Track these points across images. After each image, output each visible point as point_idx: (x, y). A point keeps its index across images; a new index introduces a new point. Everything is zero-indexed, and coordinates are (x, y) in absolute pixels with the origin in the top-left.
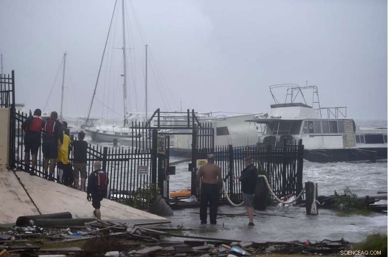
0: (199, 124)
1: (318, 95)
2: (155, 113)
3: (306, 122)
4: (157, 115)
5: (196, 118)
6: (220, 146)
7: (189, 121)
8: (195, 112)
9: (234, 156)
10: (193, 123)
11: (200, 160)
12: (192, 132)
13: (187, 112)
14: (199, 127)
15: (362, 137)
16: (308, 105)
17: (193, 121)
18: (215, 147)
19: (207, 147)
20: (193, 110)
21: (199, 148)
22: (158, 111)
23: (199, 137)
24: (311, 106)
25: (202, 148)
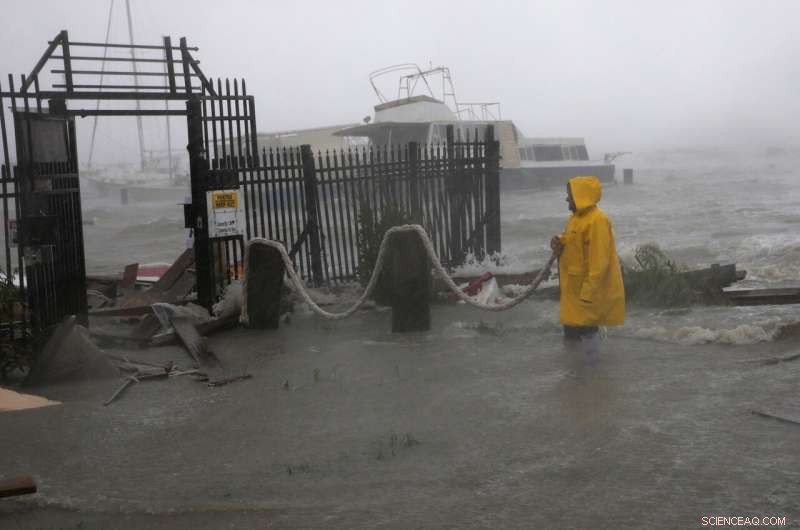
0: (207, 84)
1: (451, 83)
2: (53, 45)
3: (435, 126)
4: (59, 51)
5: (195, 65)
6: (274, 149)
7: (171, 74)
8: (189, 45)
9: (318, 175)
10: (188, 82)
11: (220, 192)
12: (184, 108)
13: (162, 44)
14: (207, 93)
15: (529, 150)
16: (437, 98)
17: (187, 75)
18: (260, 154)
19: (236, 154)
20: (183, 41)
21: (212, 156)
22: (62, 39)
23: (210, 123)
24: (442, 100)
25: (220, 156)
